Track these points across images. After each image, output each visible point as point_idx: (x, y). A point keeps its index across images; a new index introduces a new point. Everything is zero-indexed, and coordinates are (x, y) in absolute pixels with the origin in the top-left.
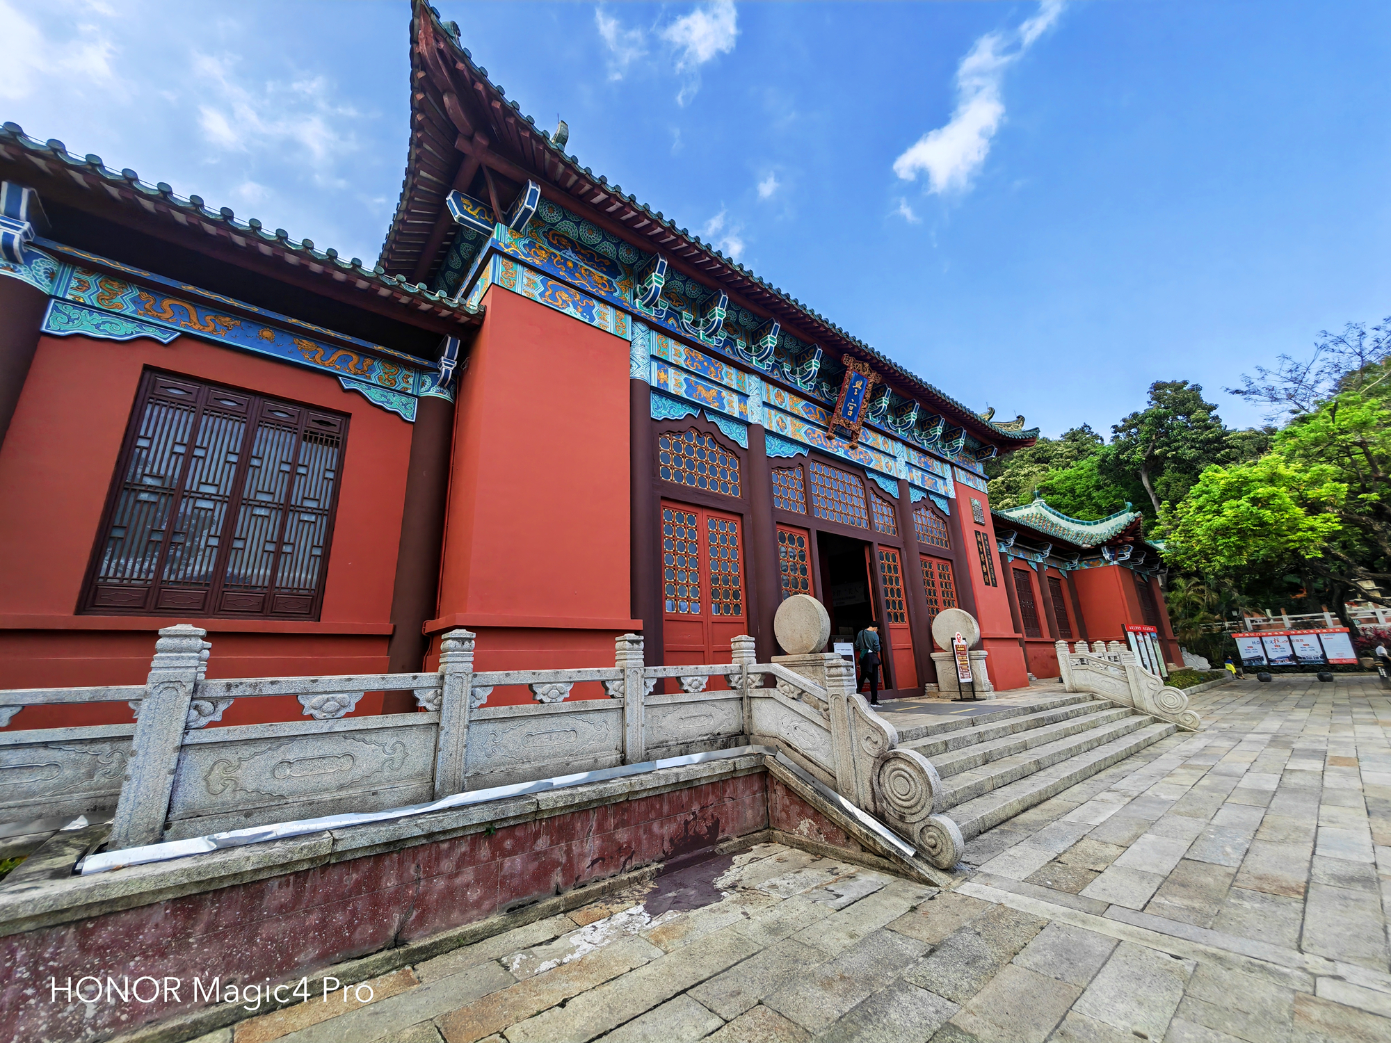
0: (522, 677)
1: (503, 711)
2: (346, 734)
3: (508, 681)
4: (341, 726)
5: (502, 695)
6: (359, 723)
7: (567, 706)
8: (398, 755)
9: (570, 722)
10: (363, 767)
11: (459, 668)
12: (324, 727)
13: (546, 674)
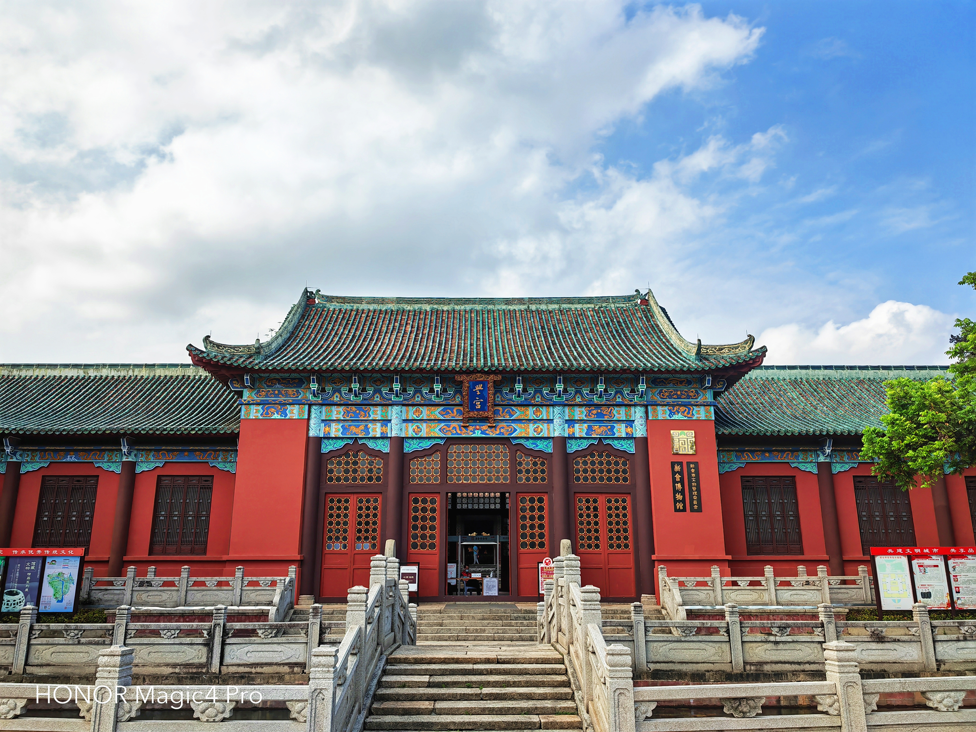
0: (202, 579)
1: (196, 588)
2: (161, 591)
3: (198, 580)
4: (159, 588)
5: (196, 584)
6: (162, 588)
7: (215, 588)
8: (171, 596)
9: (216, 592)
10: (164, 599)
11: (184, 576)
12: (156, 589)
13: (209, 578)
